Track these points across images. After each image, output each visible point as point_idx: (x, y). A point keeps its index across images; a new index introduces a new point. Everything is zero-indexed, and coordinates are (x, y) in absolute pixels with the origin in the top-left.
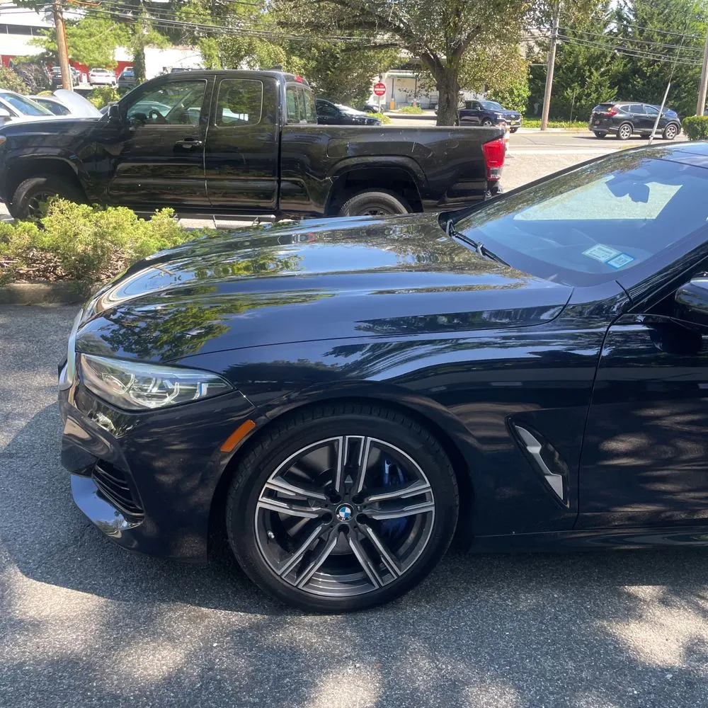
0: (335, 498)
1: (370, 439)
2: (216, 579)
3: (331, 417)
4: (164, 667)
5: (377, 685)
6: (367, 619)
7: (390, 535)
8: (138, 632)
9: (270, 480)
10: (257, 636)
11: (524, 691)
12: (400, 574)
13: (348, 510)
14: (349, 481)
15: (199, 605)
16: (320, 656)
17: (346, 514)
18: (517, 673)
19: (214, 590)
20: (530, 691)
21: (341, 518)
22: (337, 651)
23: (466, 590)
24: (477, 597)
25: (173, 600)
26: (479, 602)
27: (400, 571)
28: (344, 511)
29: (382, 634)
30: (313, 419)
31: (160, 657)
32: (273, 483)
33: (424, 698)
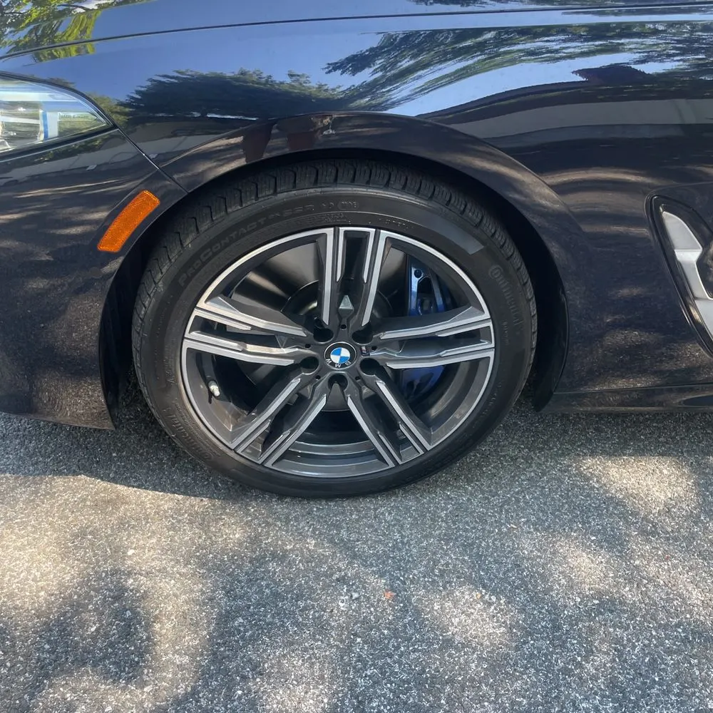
0: (321, 333)
1: (384, 234)
2: (146, 437)
3: (312, 190)
4: (42, 593)
5: (386, 632)
6: (375, 509)
7: (415, 387)
8: (10, 527)
9: (201, 304)
10: (200, 537)
11: (625, 647)
12: (429, 447)
13: (345, 353)
14: (346, 305)
15: (114, 481)
16: (297, 576)
17: (342, 358)
18: (612, 612)
19: (141, 455)
20: (634, 647)
21: (333, 364)
22: (325, 568)
23: (528, 460)
24: (544, 474)
25: (74, 471)
26: (548, 482)
27: (429, 442)
28: (339, 354)
29: (397, 536)
30: (275, 193)
31: (38, 574)
32: (208, 308)
33: (462, 660)
